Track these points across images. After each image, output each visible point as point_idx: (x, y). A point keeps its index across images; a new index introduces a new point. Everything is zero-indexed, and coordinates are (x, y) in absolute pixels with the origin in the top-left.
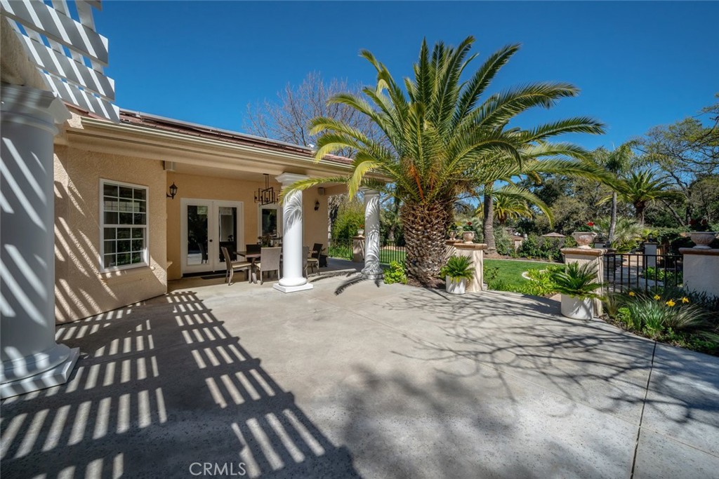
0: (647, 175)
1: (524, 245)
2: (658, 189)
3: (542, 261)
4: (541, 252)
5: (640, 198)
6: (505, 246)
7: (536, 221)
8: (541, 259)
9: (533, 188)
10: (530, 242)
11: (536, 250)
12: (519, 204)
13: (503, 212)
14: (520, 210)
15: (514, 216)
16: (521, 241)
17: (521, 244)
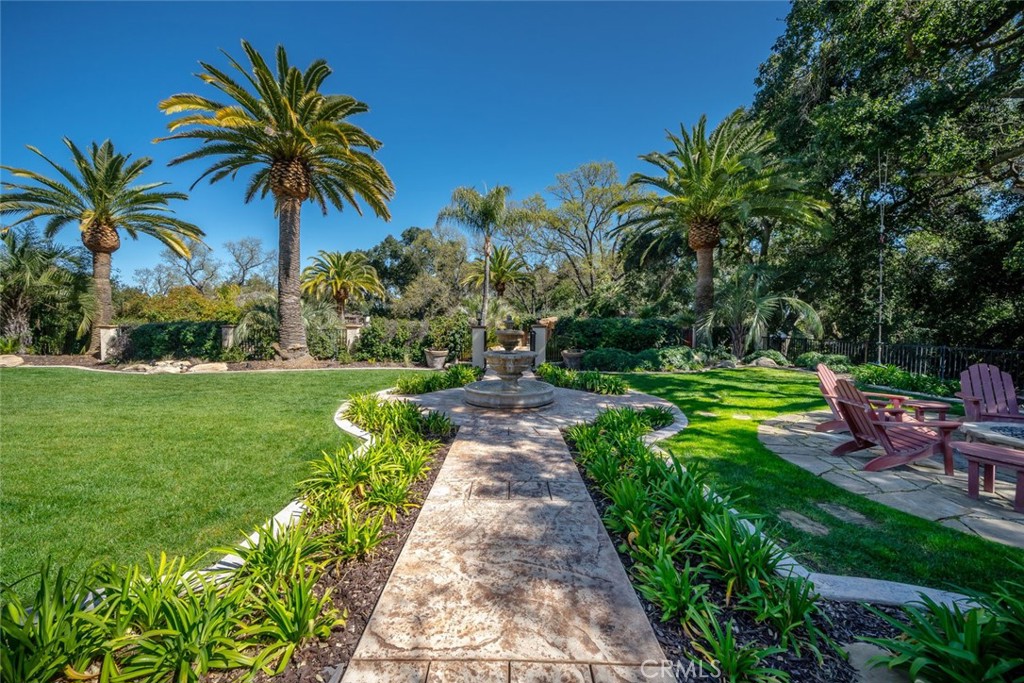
0: (506, 252)
1: (364, 336)
2: (515, 269)
3: (394, 367)
4: (391, 349)
5: (500, 278)
6: (329, 340)
7: (392, 306)
8: (392, 363)
9: (389, 260)
10: (373, 330)
11: (384, 345)
12: (366, 275)
13: (339, 285)
14: (368, 285)
15: (360, 295)
16: (358, 330)
17: (358, 336)
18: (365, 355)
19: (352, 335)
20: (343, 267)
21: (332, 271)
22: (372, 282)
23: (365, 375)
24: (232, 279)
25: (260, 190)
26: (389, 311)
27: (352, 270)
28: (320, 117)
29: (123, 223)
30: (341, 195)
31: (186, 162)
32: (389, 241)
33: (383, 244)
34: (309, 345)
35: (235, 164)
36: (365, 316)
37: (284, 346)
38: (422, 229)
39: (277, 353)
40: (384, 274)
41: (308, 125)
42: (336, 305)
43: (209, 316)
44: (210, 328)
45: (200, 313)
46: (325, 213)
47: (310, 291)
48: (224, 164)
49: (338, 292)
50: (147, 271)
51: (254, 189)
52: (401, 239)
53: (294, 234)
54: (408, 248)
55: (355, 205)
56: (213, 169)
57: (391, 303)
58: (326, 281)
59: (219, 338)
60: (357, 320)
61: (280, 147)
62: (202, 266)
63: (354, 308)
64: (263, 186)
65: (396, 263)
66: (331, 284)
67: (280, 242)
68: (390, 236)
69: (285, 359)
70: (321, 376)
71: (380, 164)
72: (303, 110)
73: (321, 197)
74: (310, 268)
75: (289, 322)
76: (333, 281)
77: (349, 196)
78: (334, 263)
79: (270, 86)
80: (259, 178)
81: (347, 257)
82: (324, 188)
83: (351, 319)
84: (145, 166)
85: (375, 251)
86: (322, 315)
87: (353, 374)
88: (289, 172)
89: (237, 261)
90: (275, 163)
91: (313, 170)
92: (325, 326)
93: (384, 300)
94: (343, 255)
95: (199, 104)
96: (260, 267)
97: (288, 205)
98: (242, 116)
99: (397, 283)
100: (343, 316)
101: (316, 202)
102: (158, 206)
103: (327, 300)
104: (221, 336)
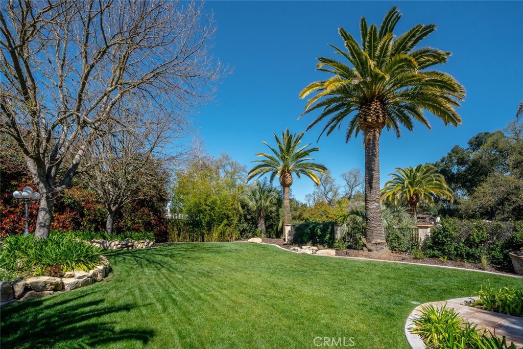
1: (435, 236)
3: (468, 268)
4: (464, 249)
6: (403, 237)
7: (459, 207)
8: (466, 263)
9: (456, 167)
10: (444, 230)
11: (456, 245)
12: (434, 182)
13: (412, 192)
14: (437, 190)
15: (430, 199)
16: (429, 230)
17: (429, 234)
18: (436, 252)
19: (424, 234)
20: (415, 177)
21: (406, 182)
22: (441, 187)
23: (438, 274)
24: (345, 195)
25: (354, 131)
26: (457, 210)
27: (422, 179)
28: (393, 55)
29: (294, 170)
30: (411, 116)
31: (314, 125)
32: (455, 151)
33: (449, 154)
34: (387, 241)
35: (338, 119)
36: (435, 216)
37: (369, 241)
38: (491, 132)
39: (365, 245)
40: (451, 179)
41: (383, 68)
42: (410, 208)
43: (332, 218)
44: (328, 226)
45: (327, 217)
46: (399, 136)
47: (390, 199)
48: (333, 120)
49: (411, 198)
50: (310, 195)
51: (350, 132)
52: (468, 146)
53: (375, 156)
54: (476, 152)
55: (424, 121)
56: (327, 126)
57: (459, 204)
58: (402, 190)
59: (333, 233)
60: (427, 219)
61: (365, 94)
62: (331, 190)
63: (425, 210)
64: (355, 128)
65: (463, 169)
66: (405, 192)
67: (366, 164)
68: (457, 146)
69: (370, 251)
70: (396, 269)
71: (448, 76)
72: (379, 57)
73: (395, 124)
74: (390, 182)
75: (373, 223)
76: (407, 190)
77: (418, 115)
78: (407, 175)
79: (355, 51)
80: (353, 123)
81: (418, 170)
82: (397, 115)
83: (422, 218)
84: (301, 137)
85: (442, 161)
86: (398, 216)
87: (425, 270)
88: (370, 110)
89: (348, 184)
90: (361, 107)
91: (388, 103)
92: (400, 225)
93: (452, 201)
94: (414, 169)
95: (318, 86)
96: (360, 186)
97: (370, 135)
98: (339, 81)
99: (464, 186)
100: (415, 217)
101: (392, 128)
102: (306, 157)
103: (403, 205)
104: (334, 231)
